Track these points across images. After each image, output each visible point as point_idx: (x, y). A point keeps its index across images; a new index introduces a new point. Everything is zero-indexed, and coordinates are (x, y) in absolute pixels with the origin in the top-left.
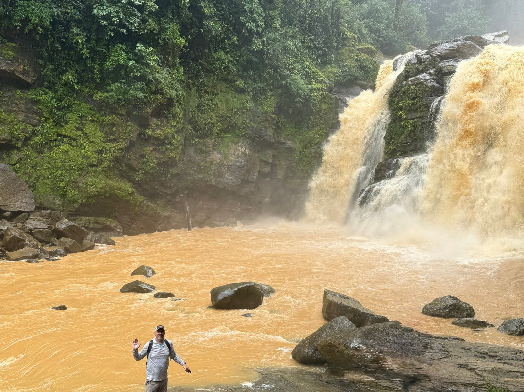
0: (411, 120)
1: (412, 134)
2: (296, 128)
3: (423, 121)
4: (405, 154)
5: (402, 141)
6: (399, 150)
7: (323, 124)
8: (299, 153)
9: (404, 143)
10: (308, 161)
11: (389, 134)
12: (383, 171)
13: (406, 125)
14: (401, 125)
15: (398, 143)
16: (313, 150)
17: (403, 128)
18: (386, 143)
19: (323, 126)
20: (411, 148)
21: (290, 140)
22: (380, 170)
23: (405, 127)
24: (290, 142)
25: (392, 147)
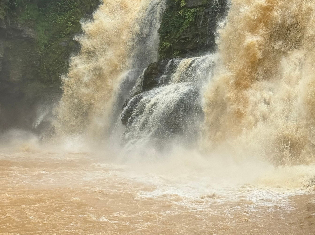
0: (191, 8)
1: (193, 28)
2: (40, 10)
3: (207, 10)
4: (183, 53)
5: (180, 36)
6: (176, 47)
7: (77, 8)
8: (43, 47)
9: (183, 39)
10: (56, 59)
11: (164, 25)
12: (154, 76)
13: (185, 16)
14: (180, 15)
15: (175, 39)
16: (64, 43)
17: (182, 18)
18: (160, 39)
19: (78, 10)
20: (192, 45)
21: (30, 27)
22: (151, 74)
23: (184, 18)
24: (30, 30)
25: (168, 44)
